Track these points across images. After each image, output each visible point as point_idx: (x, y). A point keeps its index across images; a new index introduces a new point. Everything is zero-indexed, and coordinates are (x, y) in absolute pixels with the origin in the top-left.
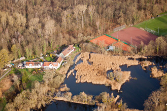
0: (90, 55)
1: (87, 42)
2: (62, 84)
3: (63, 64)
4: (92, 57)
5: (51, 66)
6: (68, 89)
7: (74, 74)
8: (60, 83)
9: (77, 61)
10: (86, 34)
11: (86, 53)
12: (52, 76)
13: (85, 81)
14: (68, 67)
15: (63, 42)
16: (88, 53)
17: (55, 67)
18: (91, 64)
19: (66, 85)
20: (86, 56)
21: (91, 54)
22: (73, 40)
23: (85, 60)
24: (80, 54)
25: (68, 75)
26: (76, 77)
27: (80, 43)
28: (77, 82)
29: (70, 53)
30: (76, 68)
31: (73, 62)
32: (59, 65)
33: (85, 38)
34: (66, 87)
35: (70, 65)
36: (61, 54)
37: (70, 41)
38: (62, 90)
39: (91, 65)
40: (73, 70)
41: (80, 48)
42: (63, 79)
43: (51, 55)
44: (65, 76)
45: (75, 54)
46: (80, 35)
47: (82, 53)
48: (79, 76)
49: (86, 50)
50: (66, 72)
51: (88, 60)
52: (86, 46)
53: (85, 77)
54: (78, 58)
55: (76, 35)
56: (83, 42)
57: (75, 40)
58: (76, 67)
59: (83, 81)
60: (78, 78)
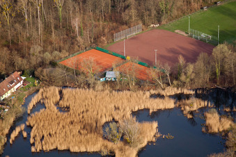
0: (61, 92)
1: (53, 64)
4: (66, 97)
7: (25, 134)
9: (31, 106)
10: (49, 48)
11: (52, 88)
13: (52, 148)
14: (12, 120)
16: (57, 90)
18: (64, 111)
20: (53, 95)
21: (65, 91)
22: (19, 61)
23: (50, 104)
24: (38, 91)
25: (13, 136)
26: (32, 141)
27: (35, 68)
28: (33, 149)
29: (13, 90)
30: (31, 121)
31: (21, 109)
33: (48, 56)
35: (14, 115)
37: (12, 64)
39: (66, 114)
40: (23, 126)
41: (38, 78)
44: (4, 140)
45: (26, 93)
46: (36, 49)
47: (41, 90)
48: (38, 139)
49: (50, 82)
50: (6, 131)
51: (57, 104)
52: (51, 72)
53: (52, 140)
54: (34, 101)
55: (25, 50)
56: (42, 64)
57: (25, 61)
58: (29, 118)
59: (48, 147)
60: (37, 143)
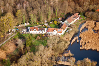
0: (95, 24)
1: (93, 11)
2: (66, 50)
3: (67, 31)
4: (97, 26)
5: (55, 33)
6: (71, 55)
7: (78, 41)
8: (64, 49)
9: (81, 29)
10: (92, 3)
11: (92, 21)
12: (56, 42)
13: (89, 48)
14: (73, 34)
15: (68, 10)
16: (94, 22)
17: (59, 34)
18: (96, 32)
19: (70, 51)
20: (92, 24)
21: (97, 23)
22: (78, 8)
23: (90, 28)
24: (85, 22)
25: (73, 41)
26: (81, 44)
27: (85, 12)
28: (81, 48)
29: (74, 21)
30: (81, 35)
31: (77, 30)
32: (63, 32)
33: (91, 7)
34: (70, 53)
35: (74, 32)
36: (66, 21)
37: (76, 9)
38: (66, 55)
39: (97, 34)
40: (77, 37)
41: (86, 16)
42: (67, 45)
43: (56, 22)
44: (69, 43)
45: (80, 23)
46: (86, 3)
47: (87, 22)
48: (83, 44)
49: (91, 19)
50: (70, 39)
51: (93, 29)
52: (92, 14)
53: (89, 45)
54: (83, 26)
55: (81, 4)
56: (88, 10)
57: (81, 8)
58: (80, 34)
59: (87, 48)
60: (83, 46)
